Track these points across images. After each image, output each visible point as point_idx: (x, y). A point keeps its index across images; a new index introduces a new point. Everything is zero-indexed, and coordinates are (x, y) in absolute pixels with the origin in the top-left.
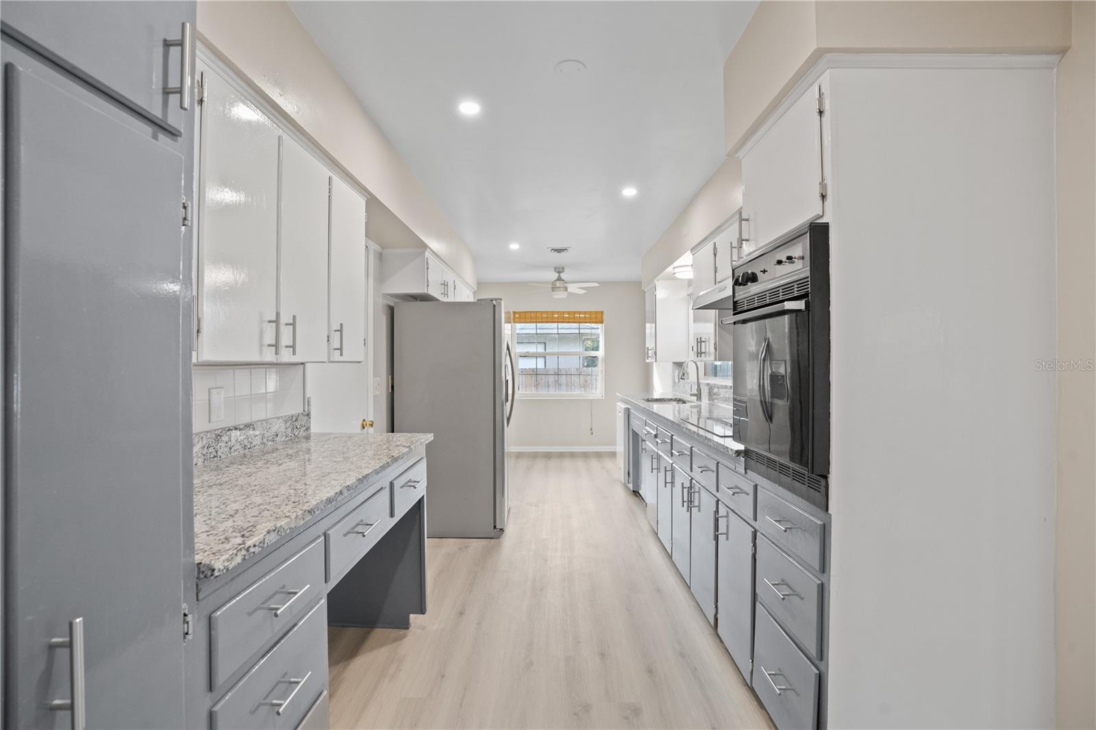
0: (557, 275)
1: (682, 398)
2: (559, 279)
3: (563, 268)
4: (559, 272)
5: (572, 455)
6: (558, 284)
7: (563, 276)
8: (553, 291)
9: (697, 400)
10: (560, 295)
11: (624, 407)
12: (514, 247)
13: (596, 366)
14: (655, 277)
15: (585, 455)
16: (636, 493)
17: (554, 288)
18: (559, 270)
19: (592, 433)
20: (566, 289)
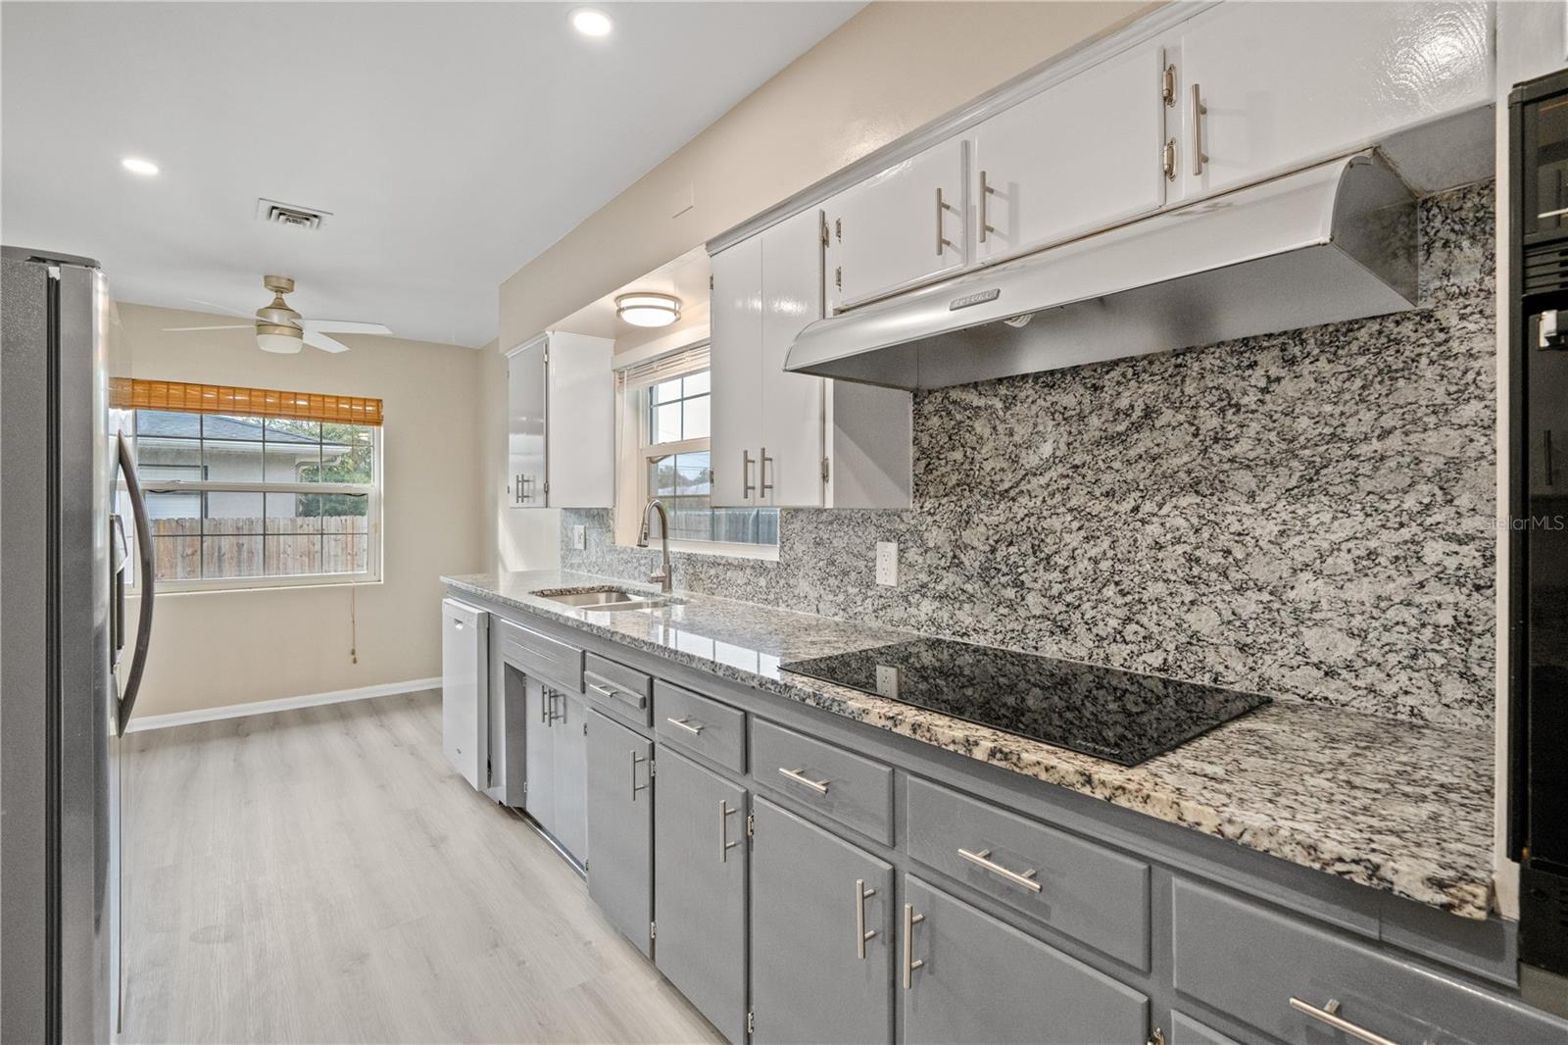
0: (274, 295)
1: (615, 585)
2: (279, 305)
3: (291, 282)
4: (279, 290)
5: (306, 717)
6: (276, 317)
7: (288, 299)
8: (259, 333)
9: (663, 590)
10: (278, 343)
11: (477, 611)
12: (140, 167)
13: (363, 514)
14: (549, 325)
15: (341, 713)
16: (518, 812)
17: (262, 327)
18: (281, 287)
19: (355, 661)
20: (298, 332)
